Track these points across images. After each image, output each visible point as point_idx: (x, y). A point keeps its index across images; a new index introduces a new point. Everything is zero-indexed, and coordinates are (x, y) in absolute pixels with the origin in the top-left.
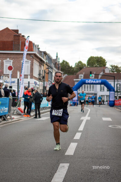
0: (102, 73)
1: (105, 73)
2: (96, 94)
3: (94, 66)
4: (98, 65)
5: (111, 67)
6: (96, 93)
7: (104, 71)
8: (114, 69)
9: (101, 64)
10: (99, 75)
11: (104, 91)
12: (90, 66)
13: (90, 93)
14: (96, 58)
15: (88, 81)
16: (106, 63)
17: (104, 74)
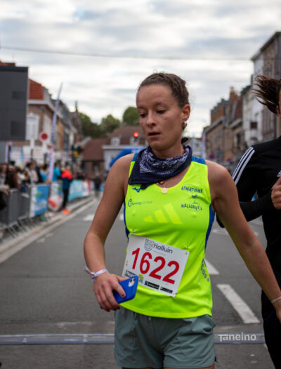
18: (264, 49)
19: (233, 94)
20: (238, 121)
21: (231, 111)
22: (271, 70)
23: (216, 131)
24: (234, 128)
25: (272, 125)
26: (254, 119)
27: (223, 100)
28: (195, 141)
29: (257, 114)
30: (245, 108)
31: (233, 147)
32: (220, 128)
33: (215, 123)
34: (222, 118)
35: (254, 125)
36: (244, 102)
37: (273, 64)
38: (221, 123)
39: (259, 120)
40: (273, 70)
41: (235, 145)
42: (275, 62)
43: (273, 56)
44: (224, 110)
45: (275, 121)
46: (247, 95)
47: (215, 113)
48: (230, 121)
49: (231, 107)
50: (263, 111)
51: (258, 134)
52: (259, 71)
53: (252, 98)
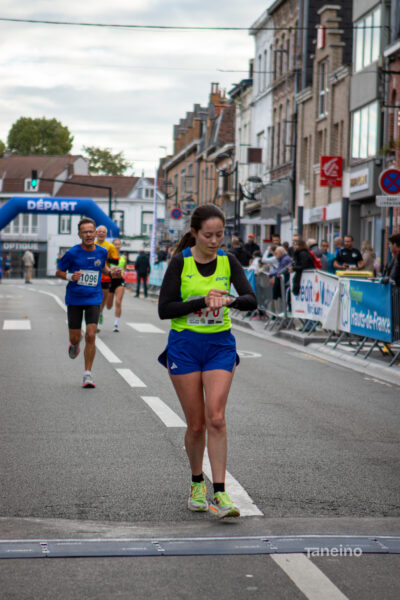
0: (63, 176)
1: (75, 177)
2: (43, 243)
3: (32, 149)
4: (44, 145)
5: (86, 155)
6: (43, 239)
7: (70, 169)
8: (96, 162)
9: (54, 144)
10: (53, 181)
11: (70, 233)
12: (17, 148)
13: (24, 239)
14: (37, 123)
15: (34, 203)
16: (71, 140)
17: (70, 177)
18: (274, 11)
19: (215, 96)
20: (226, 146)
21: (213, 127)
22: (287, 51)
23: (183, 166)
24: (219, 160)
25: (289, 156)
26: (254, 145)
27: (197, 107)
28: (146, 185)
29: (259, 135)
30: (239, 123)
31: (216, 195)
32: (193, 159)
33: (183, 152)
34: (197, 142)
35: (254, 155)
36: (238, 111)
37: (292, 43)
38: (194, 150)
39: (264, 144)
40: (292, 53)
41: (221, 192)
42: (296, 35)
43: (292, 24)
44: (201, 125)
45: (294, 146)
46: (245, 97)
47: (182, 132)
48: (212, 146)
49: (213, 120)
50: (272, 129)
51: (262, 171)
52: (266, 52)
53: (253, 105)
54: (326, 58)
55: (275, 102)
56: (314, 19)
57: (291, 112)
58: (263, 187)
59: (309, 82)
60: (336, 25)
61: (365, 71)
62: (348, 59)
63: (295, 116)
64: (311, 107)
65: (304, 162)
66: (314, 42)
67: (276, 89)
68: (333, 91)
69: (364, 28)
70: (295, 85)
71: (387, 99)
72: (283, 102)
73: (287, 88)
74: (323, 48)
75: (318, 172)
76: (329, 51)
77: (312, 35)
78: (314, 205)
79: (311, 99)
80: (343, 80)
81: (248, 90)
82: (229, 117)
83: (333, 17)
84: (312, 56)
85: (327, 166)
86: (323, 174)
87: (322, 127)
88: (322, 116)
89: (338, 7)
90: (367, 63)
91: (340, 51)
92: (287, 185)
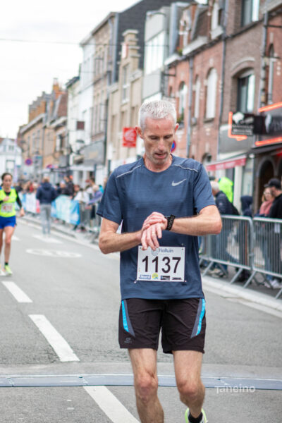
18: (95, 33)
19: (56, 86)
20: (62, 119)
21: (53, 107)
22: (103, 59)
23: (34, 131)
24: (57, 128)
25: (102, 126)
26: (81, 119)
27: (44, 93)
28: (9, 143)
29: (85, 112)
30: (70, 104)
31: (55, 151)
32: (40, 127)
33: (34, 122)
34: (43, 115)
35: (80, 125)
36: (70, 96)
37: (106, 54)
38: (41, 121)
39: (87, 118)
40: (106, 60)
41: (58, 149)
42: (108, 49)
43: (106, 42)
44: (46, 105)
45: (106, 120)
46: (74, 88)
47: (34, 109)
48: (52, 119)
49: (54, 102)
50: (92, 109)
51: (85, 135)
52: (89, 59)
53: (80, 93)
54: (127, 65)
55: (95, 91)
56: (121, 39)
57: (104, 98)
58: (85, 146)
59: (117, 79)
60: (134, 43)
61: (153, 74)
62: (141, 65)
63: (107, 101)
64: (117, 95)
65: (112, 130)
66: (120, 53)
67: (96, 83)
68: (132, 87)
69: (153, 46)
70: (107, 81)
71: (167, 91)
72: (99, 91)
73: (102, 83)
74: (126, 58)
75: (121, 137)
76: (130, 60)
77: (119, 49)
78: (118, 158)
79: (117, 90)
80: (138, 79)
81: (77, 83)
82: (64, 100)
83: (133, 37)
84: (118, 63)
85: (127, 133)
86: (124, 139)
87: (124, 108)
88: (124, 102)
89: (135, 32)
90: (154, 69)
91: (137, 60)
92: (101, 145)
